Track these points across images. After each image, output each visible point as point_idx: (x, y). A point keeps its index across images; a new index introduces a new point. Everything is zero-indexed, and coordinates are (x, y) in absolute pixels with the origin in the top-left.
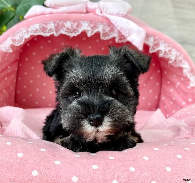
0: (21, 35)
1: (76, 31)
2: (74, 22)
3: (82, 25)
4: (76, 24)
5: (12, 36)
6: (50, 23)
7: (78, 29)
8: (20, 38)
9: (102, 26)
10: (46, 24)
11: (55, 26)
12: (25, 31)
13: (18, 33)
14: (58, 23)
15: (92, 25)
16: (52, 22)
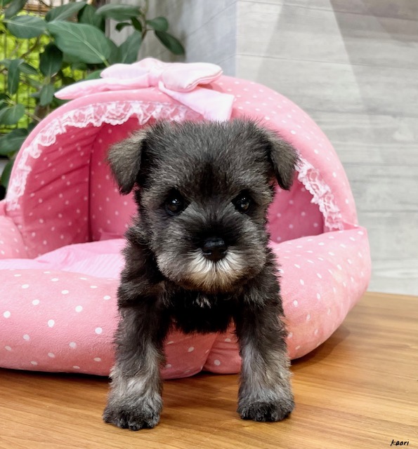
1: (123, 117)
2: (121, 103)
3: (131, 107)
4: (123, 106)
5: (43, 131)
7: (126, 113)
9: (161, 106)
10: (84, 109)
11: (94, 110)
12: (57, 123)
13: (49, 127)
14: (99, 106)
15: (147, 106)
16: (91, 105)
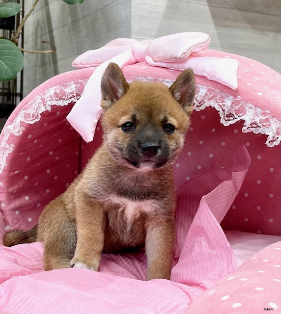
0: (36, 108)
6: (70, 84)
8: (35, 112)
10: (66, 86)
11: (76, 87)
12: (39, 101)
16: (73, 82)
